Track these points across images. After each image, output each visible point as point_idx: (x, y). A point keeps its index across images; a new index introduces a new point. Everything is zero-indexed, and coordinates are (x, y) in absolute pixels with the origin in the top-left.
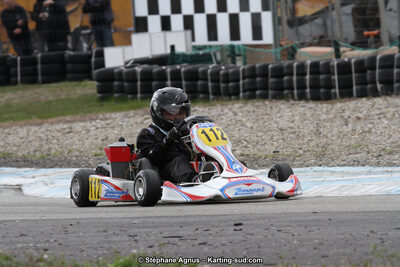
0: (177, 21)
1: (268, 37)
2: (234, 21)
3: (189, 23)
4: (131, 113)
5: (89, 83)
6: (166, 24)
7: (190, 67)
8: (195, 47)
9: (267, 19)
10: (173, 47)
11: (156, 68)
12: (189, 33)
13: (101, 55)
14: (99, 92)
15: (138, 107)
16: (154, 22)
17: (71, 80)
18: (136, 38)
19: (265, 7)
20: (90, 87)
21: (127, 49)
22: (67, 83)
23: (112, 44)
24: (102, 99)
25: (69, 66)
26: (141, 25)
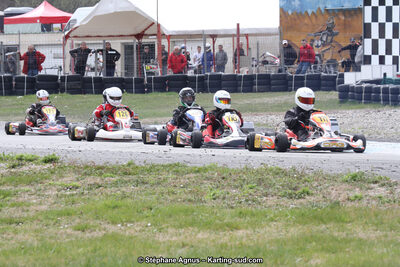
0: (389, 59)
3: (395, 60)
4: (358, 111)
5: (334, 92)
6: (382, 60)
7: (395, 86)
8: (398, 75)
10: (385, 74)
11: (374, 86)
12: (395, 66)
13: (342, 76)
14: (340, 97)
15: (362, 108)
16: (375, 59)
17: (323, 90)
18: (363, 67)
20: (334, 95)
21: (358, 73)
22: (321, 92)
23: (349, 70)
24: (341, 102)
25: (323, 82)
26: (367, 60)
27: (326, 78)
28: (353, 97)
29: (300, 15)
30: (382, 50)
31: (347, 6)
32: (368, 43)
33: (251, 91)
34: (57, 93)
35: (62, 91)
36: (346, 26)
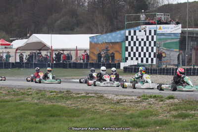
0: (134, 58)
1: (155, 62)
2: (147, 59)
3: (137, 59)
6: (132, 59)
9: (155, 59)
10: (138, 63)
13: (119, 64)
14: (124, 71)
16: (129, 58)
19: (154, 57)
21: (125, 63)
23: (122, 62)
26: (127, 59)
27: (113, 64)
28: (129, 71)
29: (96, 44)
30: (132, 55)
31: (113, 41)
32: (127, 53)
33: (87, 68)
34: (21, 68)
35: (23, 67)
36: (112, 48)
